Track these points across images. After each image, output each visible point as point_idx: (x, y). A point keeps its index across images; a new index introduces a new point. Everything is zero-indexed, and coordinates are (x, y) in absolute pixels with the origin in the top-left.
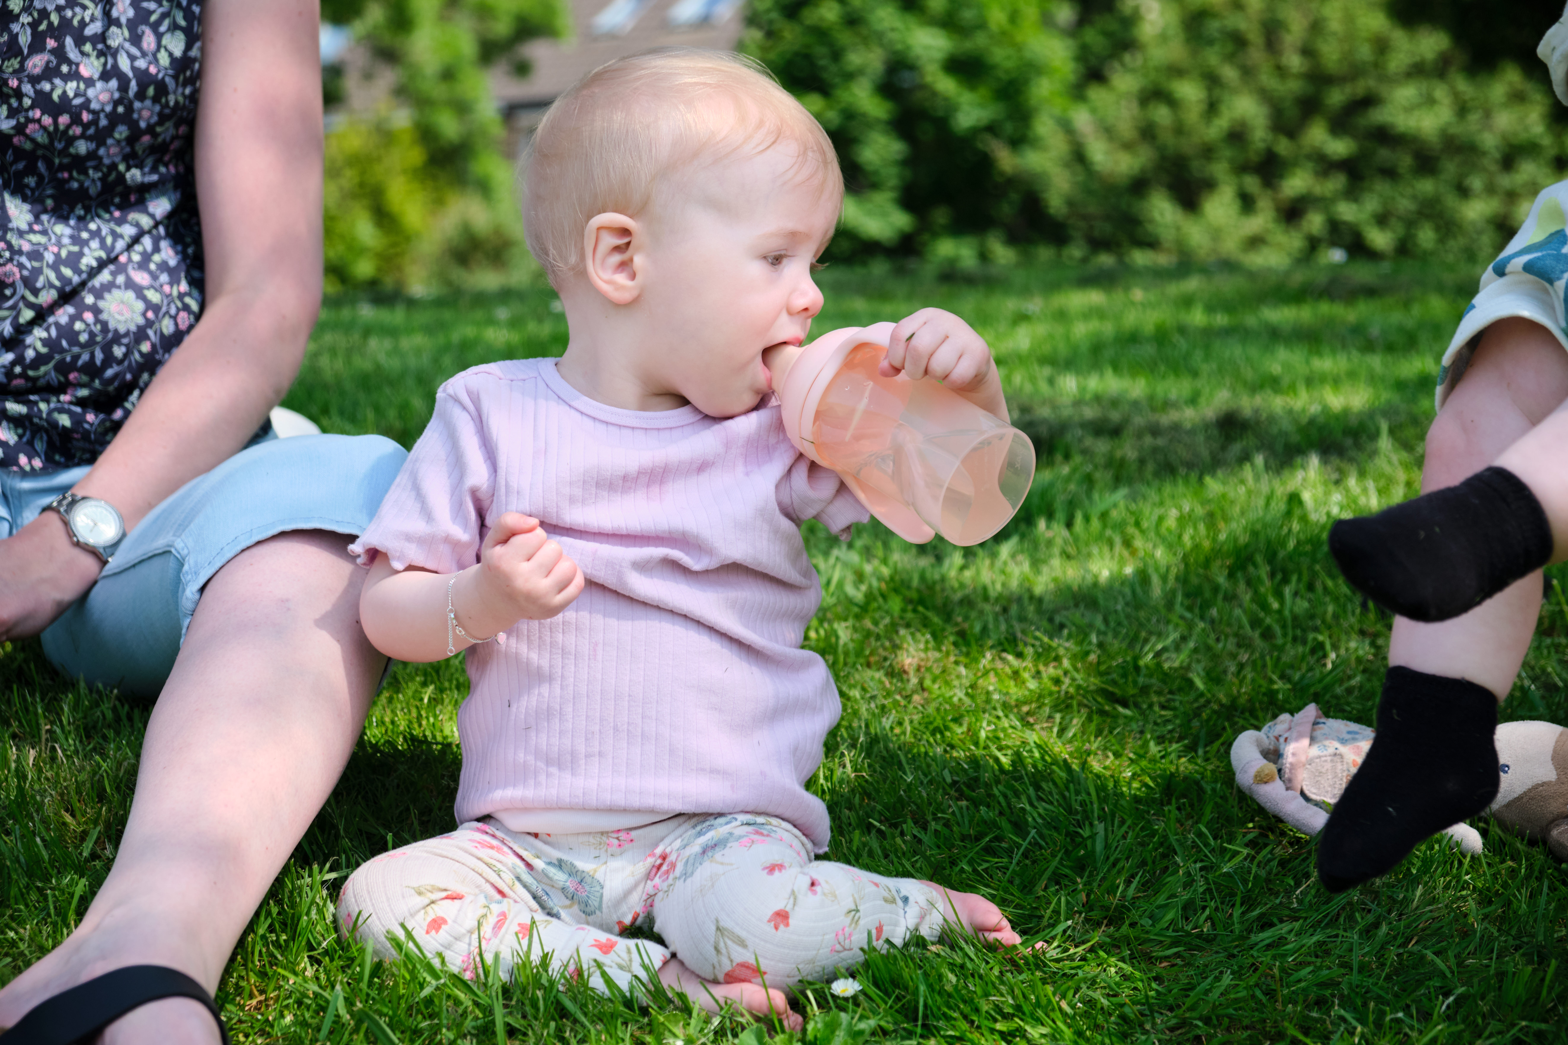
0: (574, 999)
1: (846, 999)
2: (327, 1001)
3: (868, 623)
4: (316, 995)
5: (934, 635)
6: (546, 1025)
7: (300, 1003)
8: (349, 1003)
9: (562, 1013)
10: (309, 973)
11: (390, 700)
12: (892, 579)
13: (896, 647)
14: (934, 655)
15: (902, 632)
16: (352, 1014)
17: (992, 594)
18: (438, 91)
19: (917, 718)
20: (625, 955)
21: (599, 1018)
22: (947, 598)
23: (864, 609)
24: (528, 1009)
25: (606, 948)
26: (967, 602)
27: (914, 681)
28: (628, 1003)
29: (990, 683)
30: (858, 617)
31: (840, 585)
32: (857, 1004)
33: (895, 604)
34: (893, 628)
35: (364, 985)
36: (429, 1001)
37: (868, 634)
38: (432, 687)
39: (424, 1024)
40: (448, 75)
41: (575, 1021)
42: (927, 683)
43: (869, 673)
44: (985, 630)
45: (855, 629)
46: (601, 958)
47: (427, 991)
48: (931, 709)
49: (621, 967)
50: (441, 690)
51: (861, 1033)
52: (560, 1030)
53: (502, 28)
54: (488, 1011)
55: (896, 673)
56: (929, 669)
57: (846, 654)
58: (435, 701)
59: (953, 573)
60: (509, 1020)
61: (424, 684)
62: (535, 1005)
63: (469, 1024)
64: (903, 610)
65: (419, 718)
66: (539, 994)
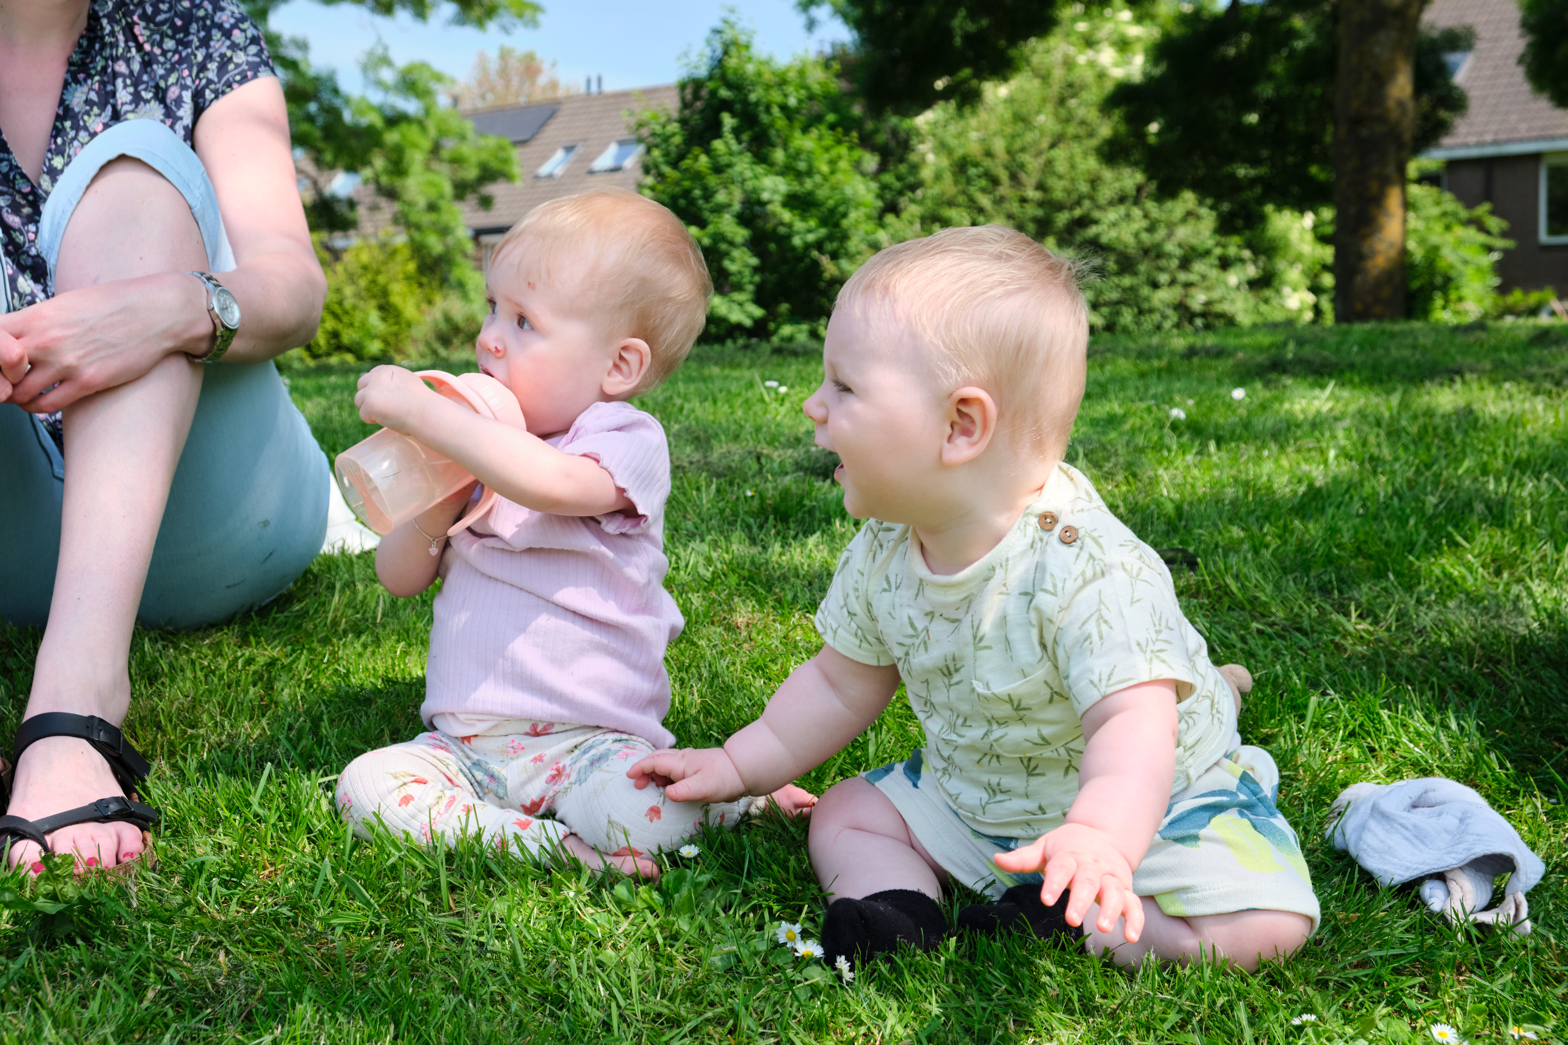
0: (498, 863)
1: (689, 859)
2: (319, 870)
3: (713, 594)
4: (311, 866)
5: (759, 602)
6: (477, 883)
7: (300, 872)
8: (335, 870)
9: (490, 874)
10: (308, 849)
11: (373, 653)
12: (731, 562)
13: (732, 610)
14: (758, 615)
15: (736, 599)
16: (336, 878)
17: (802, 572)
18: (427, 219)
19: (745, 660)
20: (537, 830)
21: (515, 876)
22: (770, 575)
23: (711, 583)
24: (465, 871)
25: (524, 825)
26: (784, 578)
27: (744, 634)
28: (537, 865)
29: (798, 635)
30: (706, 589)
31: (695, 566)
32: (697, 863)
33: (733, 579)
34: (730, 596)
35: (346, 858)
36: (394, 867)
37: (714, 601)
38: (402, 644)
39: (389, 884)
40: (432, 207)
41: (499, 879)
42: (754, 635)
43: (713, 628)
44: (795, 597)
45: (704, 598)
46: (520, 832)
47: (392, 860)
48: (756, 654)
49: (534, 840)
50: (410, 645)
51: (700, 883)
52: (486, 886)
53: (471, 173)
54: (436, 873)
55: (731, 628)
56: (755, 625)
57: (698, 616)
58: (405, 653)
59: (775, 558)
60: (451, 880)
61: (398, 641)
62: (469, 869)
63: (421, 884)
64: (739, 585)
65: (394, 664)
66: (473, 860)
